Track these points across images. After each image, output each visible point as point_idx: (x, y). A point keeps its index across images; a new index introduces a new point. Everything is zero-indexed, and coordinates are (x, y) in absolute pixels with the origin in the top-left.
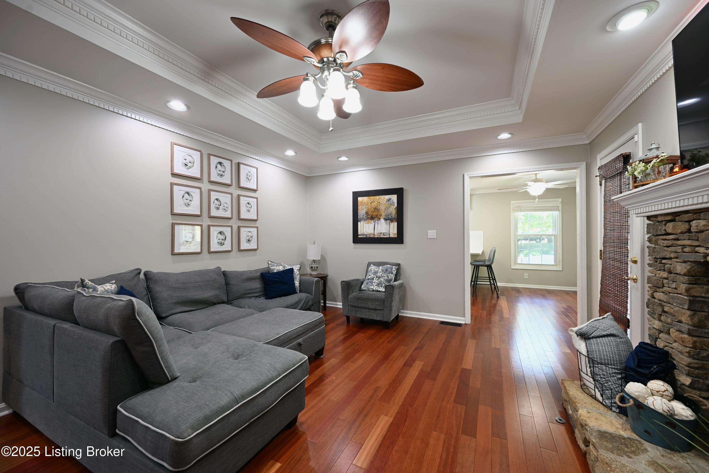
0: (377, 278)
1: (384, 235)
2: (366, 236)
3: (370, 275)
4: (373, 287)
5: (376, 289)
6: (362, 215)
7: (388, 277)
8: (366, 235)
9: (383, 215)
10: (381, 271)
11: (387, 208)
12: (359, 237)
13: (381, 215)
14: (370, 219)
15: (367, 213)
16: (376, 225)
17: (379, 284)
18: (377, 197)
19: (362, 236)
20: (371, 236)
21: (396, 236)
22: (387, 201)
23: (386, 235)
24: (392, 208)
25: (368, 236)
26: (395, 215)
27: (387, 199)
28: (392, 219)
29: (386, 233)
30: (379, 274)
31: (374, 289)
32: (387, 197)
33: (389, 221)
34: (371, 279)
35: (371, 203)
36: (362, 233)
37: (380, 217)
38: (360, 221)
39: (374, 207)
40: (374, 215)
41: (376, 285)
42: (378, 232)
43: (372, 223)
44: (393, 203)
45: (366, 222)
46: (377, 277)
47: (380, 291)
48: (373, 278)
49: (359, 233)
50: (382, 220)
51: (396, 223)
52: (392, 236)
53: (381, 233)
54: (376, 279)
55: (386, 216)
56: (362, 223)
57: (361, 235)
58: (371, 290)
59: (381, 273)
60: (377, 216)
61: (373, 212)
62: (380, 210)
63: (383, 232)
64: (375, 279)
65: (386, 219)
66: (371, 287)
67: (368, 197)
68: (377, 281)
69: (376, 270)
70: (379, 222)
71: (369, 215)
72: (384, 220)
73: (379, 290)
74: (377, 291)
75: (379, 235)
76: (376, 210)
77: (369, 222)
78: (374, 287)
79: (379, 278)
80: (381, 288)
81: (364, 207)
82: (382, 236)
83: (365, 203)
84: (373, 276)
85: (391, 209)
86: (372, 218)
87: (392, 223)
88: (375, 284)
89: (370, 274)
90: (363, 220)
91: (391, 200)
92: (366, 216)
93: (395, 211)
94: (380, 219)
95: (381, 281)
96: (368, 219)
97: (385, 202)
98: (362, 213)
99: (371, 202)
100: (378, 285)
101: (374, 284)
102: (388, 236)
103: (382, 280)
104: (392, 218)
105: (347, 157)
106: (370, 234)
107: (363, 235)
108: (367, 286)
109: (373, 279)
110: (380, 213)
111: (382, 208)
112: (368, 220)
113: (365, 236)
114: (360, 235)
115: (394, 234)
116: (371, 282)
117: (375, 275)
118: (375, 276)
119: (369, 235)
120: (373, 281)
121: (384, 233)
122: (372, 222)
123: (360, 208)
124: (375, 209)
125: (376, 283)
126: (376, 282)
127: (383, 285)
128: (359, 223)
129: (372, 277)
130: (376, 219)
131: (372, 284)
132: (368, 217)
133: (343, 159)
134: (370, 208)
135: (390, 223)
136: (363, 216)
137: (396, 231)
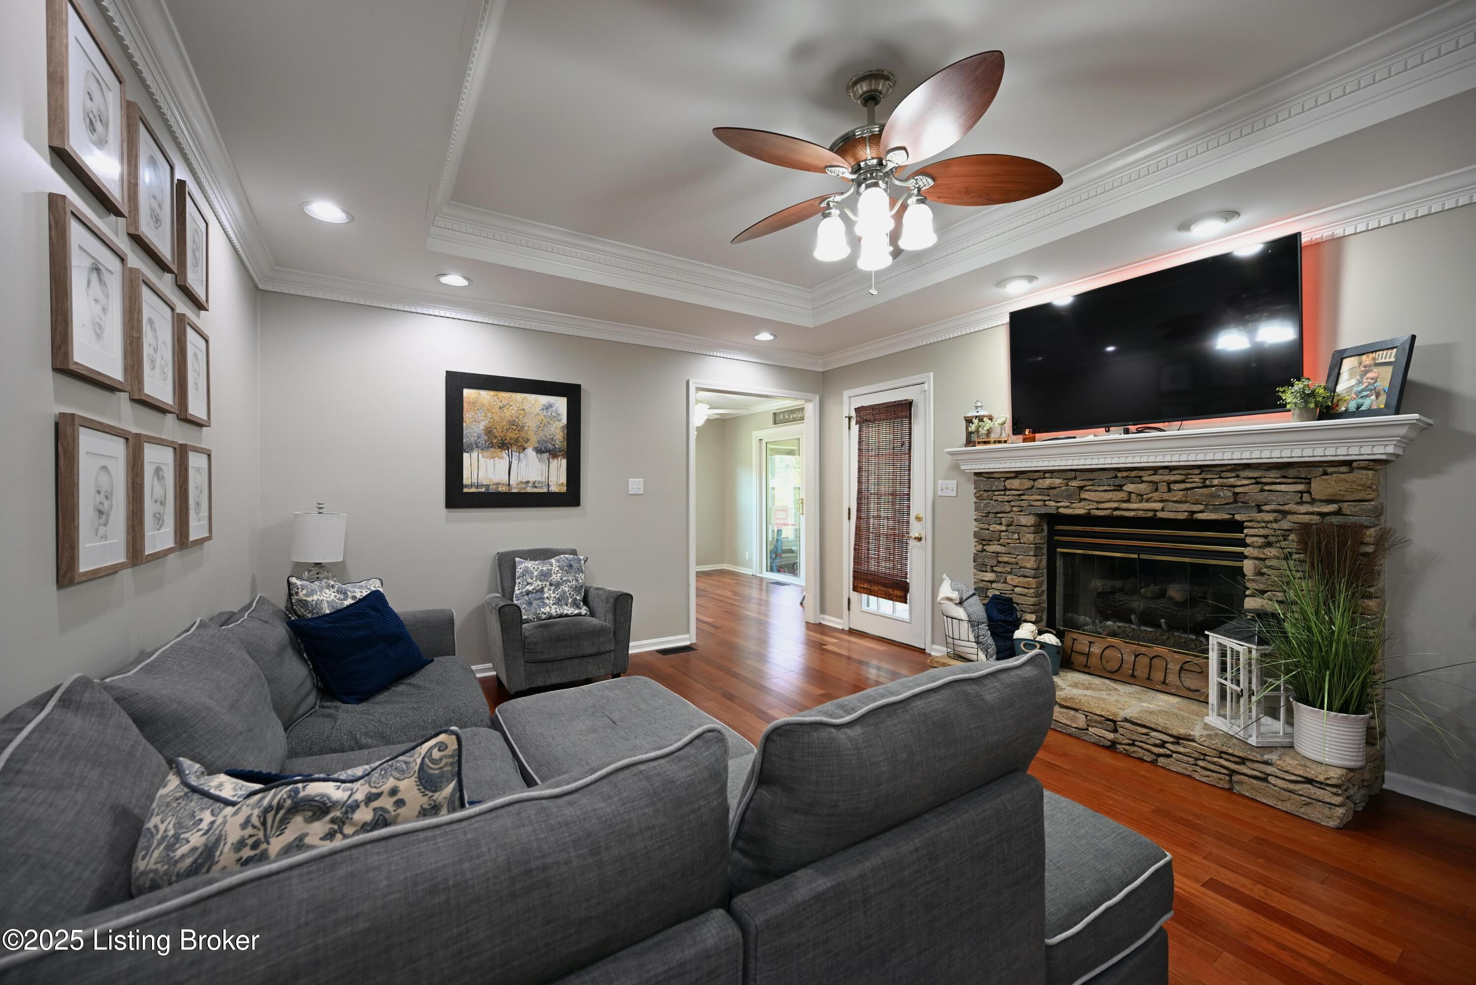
0: (553, 588)
1: (536, 487)
2: (488, 490)
3: (528, 584)
4: (548, 609)
5: (559, 612)
6: (476, 435)
7: (577, 580)
8: (487, 486)
9: (534, 439)
10: (557, 569)
11: (542, 425)
12: (466, 490)
13: (528, 440)
14: (499, 447)
15: (490, 432)
16: (515, 462)
17: (559, 600)
18: (519, 396)
19: (473, 490)
20: (500, 489)
21: (564, 489)
22: (543, 409)
23: (540, 487)
24: (555, 425)
25: (492, 489)
26: (563, 442)
27: (544, 405)
28: (553, 450)
29: (539, 482)
30: (556, 578)
31: (553, 612)
32: (544, 399)
33: (546, 455)
34: (537, 591)
35: (500, 408)
36: (475, 480)
37: (526, 445)
38: (470, 449)
39: (510, 419)
40: (508, 438)
41: (554, 604)
42: (520, 479)
43: (502, 458)
44: (558, 415)
45: (485, 454)
46: (551, 585)
47: (567, 616)
48: (543, 588)
49: (466, 481)
50: (530, 452)
51: (564, 462)
52: (554, 489)
53: (528, 482)
54: (549, 590)
55: (539, 442)
56: (474, 454)
57: (471, 486)
58: (544, 616)
59: (559, 575)
60: (517, 440)
61: (507, 430)
62: (526, 428)
63: (532, 479)
64: (546, 589)
65: (539, 451)
66: (543, 610)
67: (492, 393)
68: (554, 593)
69: (544, 569)
70: (522, 455)
71: (496, 437)
72: (534, 453)
73: (565, 612)
74: (561, 616)
75: (522, 486)
76: (514, 427)
77: (495, 455)
78: (550, 607)
79: (557, 585)
80: (565, 607)
81: (480, 416)
82: (529, 490)
83: (482, 405)
84: (540, 583)
85: (553, 429)
86: (504, 445)
87: (555, 461)
88: (551, 602)
89: (530, 581)
90: (477, 447)
91: (554, 409)
92: (486, 438)
93: (561, 433)
94: (524, 449)
95: (564, 592)
96: (492, 445)
97: (537, 411)
98: (476, 429)
99: (500, 404)
100: (559, 602)
101: (547, 601)
102: (545, 490)
103: (567, 589)
104: (555, 448)
105: (465, 278)
106: (497, 484)
107: (477, 486)
108: (533, 610)
109: (541, 590)
110: (524, 435)
111: (531, 423)
112: (492, 450)
113: (483, 490)
114: (467, 486)
115: (560, 485)
116: (538, 599)
117: (547, 581)
118: (548, 583)
119: (494, 487)
120: (545, 596)
121: (534, 483)
122: (504, 454)
123: (467, 416)
124: (512, 423)
125: (552, 599)
126: (553, 595)
127: (570, 600)
128: (466, 456)
129: (540, 587)
130: (515, 448)
131: (543, 602)
132: (492, 443)
133: (455, 280)
134: (497, 418)
135: (551, 460)
136: (479, 437)
137: (563, 479)
